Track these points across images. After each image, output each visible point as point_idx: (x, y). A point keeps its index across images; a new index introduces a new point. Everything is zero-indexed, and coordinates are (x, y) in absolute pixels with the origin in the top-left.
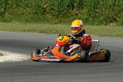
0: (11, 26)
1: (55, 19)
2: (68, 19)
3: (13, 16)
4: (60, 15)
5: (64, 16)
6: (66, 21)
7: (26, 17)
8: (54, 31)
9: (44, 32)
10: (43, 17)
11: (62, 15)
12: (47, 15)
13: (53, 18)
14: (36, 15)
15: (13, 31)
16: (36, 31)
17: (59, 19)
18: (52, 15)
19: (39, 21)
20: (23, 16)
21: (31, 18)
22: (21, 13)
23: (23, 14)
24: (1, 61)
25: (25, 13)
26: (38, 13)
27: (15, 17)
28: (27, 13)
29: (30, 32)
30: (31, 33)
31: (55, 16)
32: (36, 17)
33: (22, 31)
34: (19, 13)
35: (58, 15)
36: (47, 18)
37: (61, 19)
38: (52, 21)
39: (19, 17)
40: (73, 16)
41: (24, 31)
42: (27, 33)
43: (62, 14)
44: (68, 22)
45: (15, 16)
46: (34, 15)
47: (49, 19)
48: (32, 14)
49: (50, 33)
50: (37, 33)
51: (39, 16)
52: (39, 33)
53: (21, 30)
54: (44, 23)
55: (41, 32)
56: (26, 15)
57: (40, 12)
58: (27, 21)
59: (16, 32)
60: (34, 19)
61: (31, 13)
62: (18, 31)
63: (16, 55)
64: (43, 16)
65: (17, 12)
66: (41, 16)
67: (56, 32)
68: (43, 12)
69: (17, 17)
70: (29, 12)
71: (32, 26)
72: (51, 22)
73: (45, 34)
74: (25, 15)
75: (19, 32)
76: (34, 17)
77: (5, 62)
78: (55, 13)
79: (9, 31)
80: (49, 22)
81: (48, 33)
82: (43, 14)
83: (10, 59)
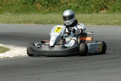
0: (5, 18)
1: (45, 9)
2: (58, 9)
3: (3, 7)
4: (49, 4)
5: (54, 5)
6: (56, 10)
7: (16, 8)
8: (50, 22)
9: (40, 23)
10: (33, 7)
11: (52, 5)
12: (37, 5)
13: (43, 7)
14: (26, 6)
15: (8, 23)
16: (32, 22)
17: (49, 8)
18: (41, 5)
19: (29, 11)
20: (12, 7)
21: (20, 9)
22: (11, 4)
23: (12, 5)
24: (11, 57)
25: (15, 4)
26: (28, 3)
27: (4, 9)
28: (16, 4)
29: (25, 23)
30: (27, 24)
31: (44, 5)
32: (26, 7)
33: (17, 23)
34: (8, 4)
35: (48, 5)
36: (37, 8)
37: (51, 9)
38: (42, 10)
39: (8, 9)
40: (63, 4)
41: (20, 22)
42: (23, 24)
43: (52, 3)
44: (59, 11)
45: (4, 7)
46: (24, 6)
47: (39, 9)
48: (21, 5)
49: (47, 24)
50: (33, 24)
51: (29, 6)
52: (34, 24)
53: (15, 22)
54: (35, 13)
55: (37, 23)
56: (16, 6)
57: (30, 2)
58: (17, 11)
59: (11, 24)
60: (24, 9)
61: (21, 3)
62: (13, 23)
63: (23, 49)
64: (33, 5)
65: (6, 3)
66: (31, 6)
67: (52, 22)
68: (32, 2)
69: (6, 8)
70: (18, 3)
71: (25, 16)
72: (41, 12)
73: (41, 25)
74: (14, 5)
75: (15, 24)
76: (24, 8)
77: (15, 57)
78: (44, 2)
79: (3, 23)
80: (39, 12)
81: (44, 24)
82: (33, 3)
83: (18, 54)
